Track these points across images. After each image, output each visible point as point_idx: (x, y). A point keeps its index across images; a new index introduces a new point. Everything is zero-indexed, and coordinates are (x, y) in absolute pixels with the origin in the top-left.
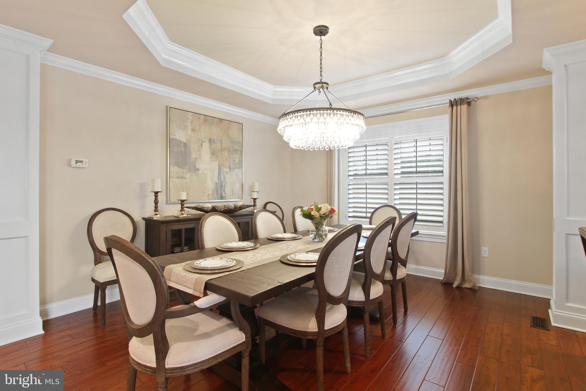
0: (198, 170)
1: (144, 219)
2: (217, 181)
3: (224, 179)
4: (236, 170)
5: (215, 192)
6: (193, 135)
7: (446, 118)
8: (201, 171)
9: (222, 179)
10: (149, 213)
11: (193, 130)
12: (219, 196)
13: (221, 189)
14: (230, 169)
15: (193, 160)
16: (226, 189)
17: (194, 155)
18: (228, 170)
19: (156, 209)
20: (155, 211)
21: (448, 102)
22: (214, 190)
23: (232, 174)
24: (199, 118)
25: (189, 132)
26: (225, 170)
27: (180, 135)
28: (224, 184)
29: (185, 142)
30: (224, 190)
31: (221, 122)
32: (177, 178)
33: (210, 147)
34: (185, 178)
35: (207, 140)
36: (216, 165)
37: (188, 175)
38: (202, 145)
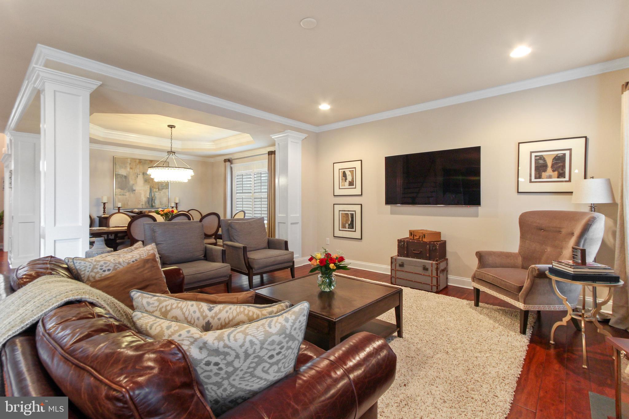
0: (135, 190)
1: (98, 217)
2: (149, 197)
3: (154, 195)
4: (164, 190)
5: (147, 203)
6: (131, 171)
7: (266, 162)
8: (137, 191)
9: (153, 195)
10: (101, 214)
11: (131, 168)
12: (150, 205)
13: (152, 201)
14: (159, 189)
15: (131, 185)
16: (156, 201)
17: (131, 182)
18: (157, 190)
19: (104, 212)
20: (104, 213)
21: (267, 152)
22: (146, 202)
23: (161, 193)
24: (136, 161)
25: (128, 169)
26: (155, 190)
27: (123, 172)
28: (154, 198)
29: (125, 175)
30: (154, 202)
31: (151, 162)
32: (120, 195)
33: (143, 177)
34: (126, 195)
35: (141, 174)
36: (148, 187)
37: (127, 194)
38: (137, 177)
